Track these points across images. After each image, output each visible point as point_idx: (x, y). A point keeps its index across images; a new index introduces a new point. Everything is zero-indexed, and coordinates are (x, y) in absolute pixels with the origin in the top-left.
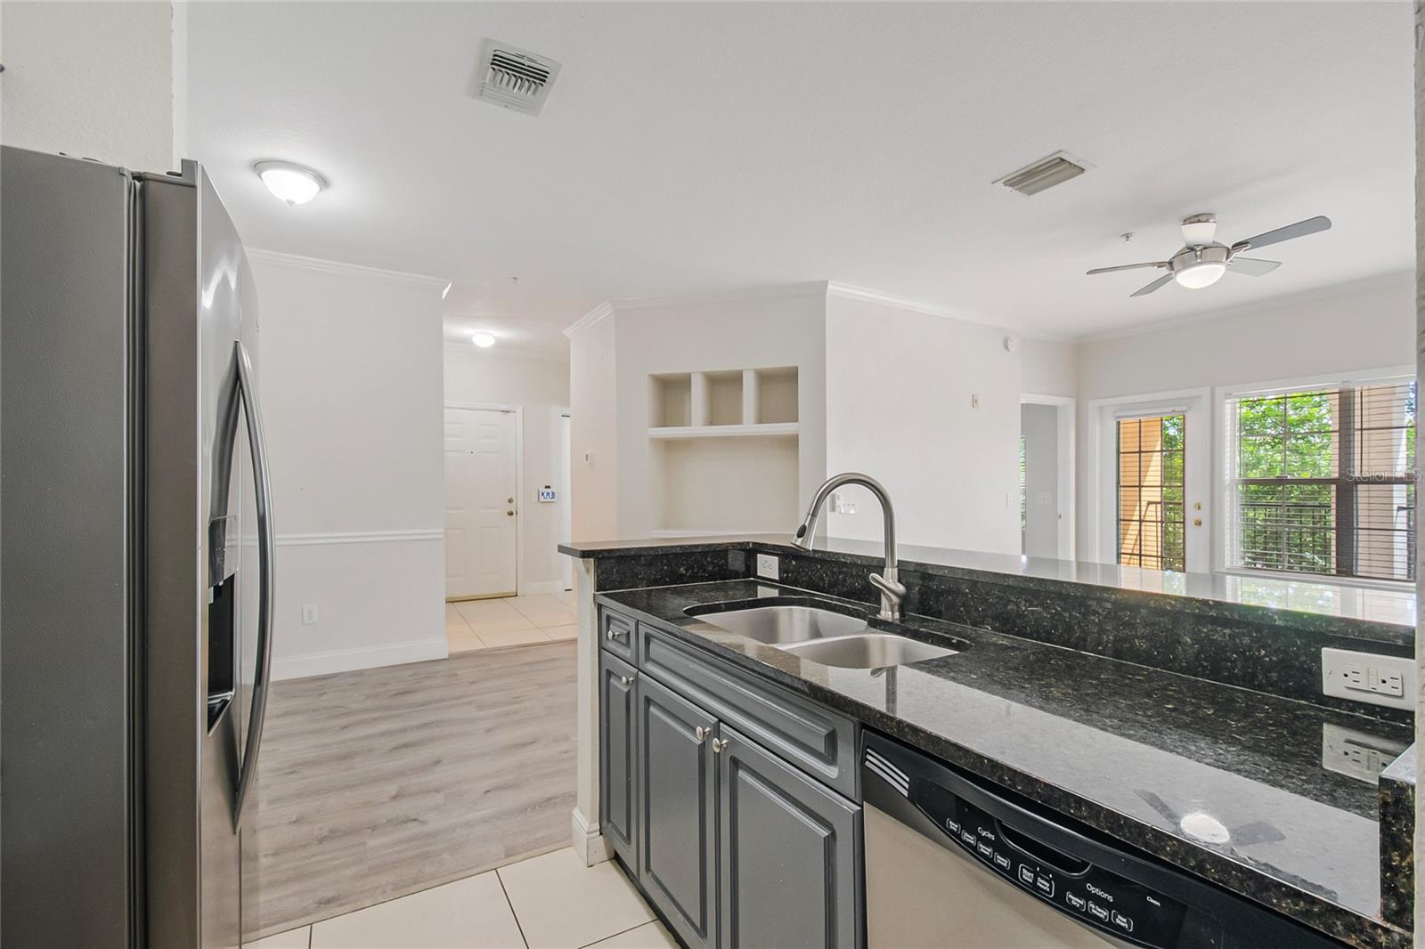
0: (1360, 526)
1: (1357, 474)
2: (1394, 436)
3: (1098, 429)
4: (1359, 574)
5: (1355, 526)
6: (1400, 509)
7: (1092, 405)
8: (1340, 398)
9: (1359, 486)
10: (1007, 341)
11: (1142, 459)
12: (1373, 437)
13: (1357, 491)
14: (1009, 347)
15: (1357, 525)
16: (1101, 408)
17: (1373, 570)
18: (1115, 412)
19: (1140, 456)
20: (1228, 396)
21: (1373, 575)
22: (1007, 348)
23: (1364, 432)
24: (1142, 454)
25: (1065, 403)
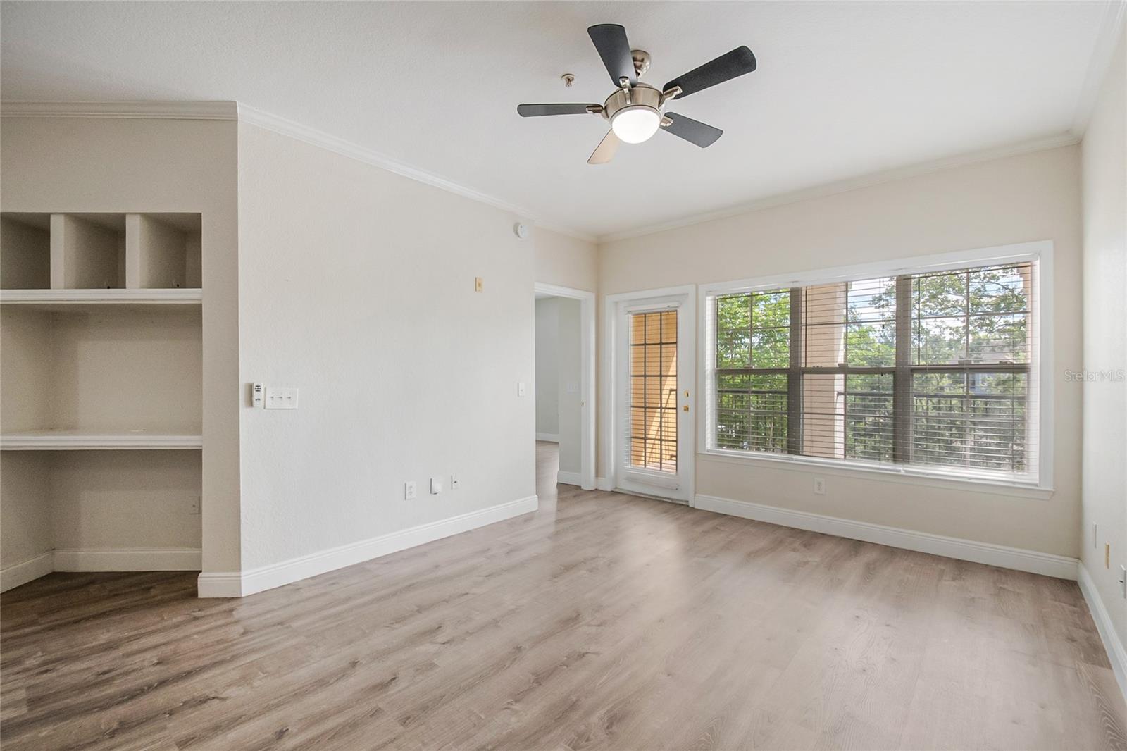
0: (806, 410)
1: (803, 365)
2: (836, 330)
3: (613, 323)
4: (804, 454)
5: (801, 411)
6: (839, 394)
7: (609, 300)
8: (791, 297)
9: (805, 375)
10: (517, 227)
11: (663, 350)
12: (814, 331)
13: (803, 379)
14: (519, 232)
15: (803, 410)
16: (616, 303)
17: (814, 450)
18: (625, 307)
19: (661, 348)
20: (709, 293)
21: (814, 454)
22: (516, 233)
23: (808, 327)
24: (663, 346)
25: (587, 298)
